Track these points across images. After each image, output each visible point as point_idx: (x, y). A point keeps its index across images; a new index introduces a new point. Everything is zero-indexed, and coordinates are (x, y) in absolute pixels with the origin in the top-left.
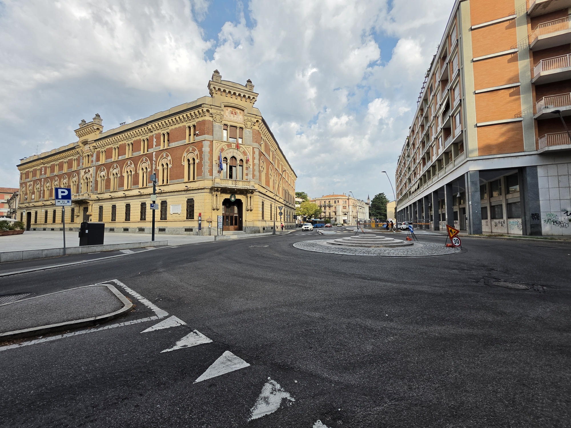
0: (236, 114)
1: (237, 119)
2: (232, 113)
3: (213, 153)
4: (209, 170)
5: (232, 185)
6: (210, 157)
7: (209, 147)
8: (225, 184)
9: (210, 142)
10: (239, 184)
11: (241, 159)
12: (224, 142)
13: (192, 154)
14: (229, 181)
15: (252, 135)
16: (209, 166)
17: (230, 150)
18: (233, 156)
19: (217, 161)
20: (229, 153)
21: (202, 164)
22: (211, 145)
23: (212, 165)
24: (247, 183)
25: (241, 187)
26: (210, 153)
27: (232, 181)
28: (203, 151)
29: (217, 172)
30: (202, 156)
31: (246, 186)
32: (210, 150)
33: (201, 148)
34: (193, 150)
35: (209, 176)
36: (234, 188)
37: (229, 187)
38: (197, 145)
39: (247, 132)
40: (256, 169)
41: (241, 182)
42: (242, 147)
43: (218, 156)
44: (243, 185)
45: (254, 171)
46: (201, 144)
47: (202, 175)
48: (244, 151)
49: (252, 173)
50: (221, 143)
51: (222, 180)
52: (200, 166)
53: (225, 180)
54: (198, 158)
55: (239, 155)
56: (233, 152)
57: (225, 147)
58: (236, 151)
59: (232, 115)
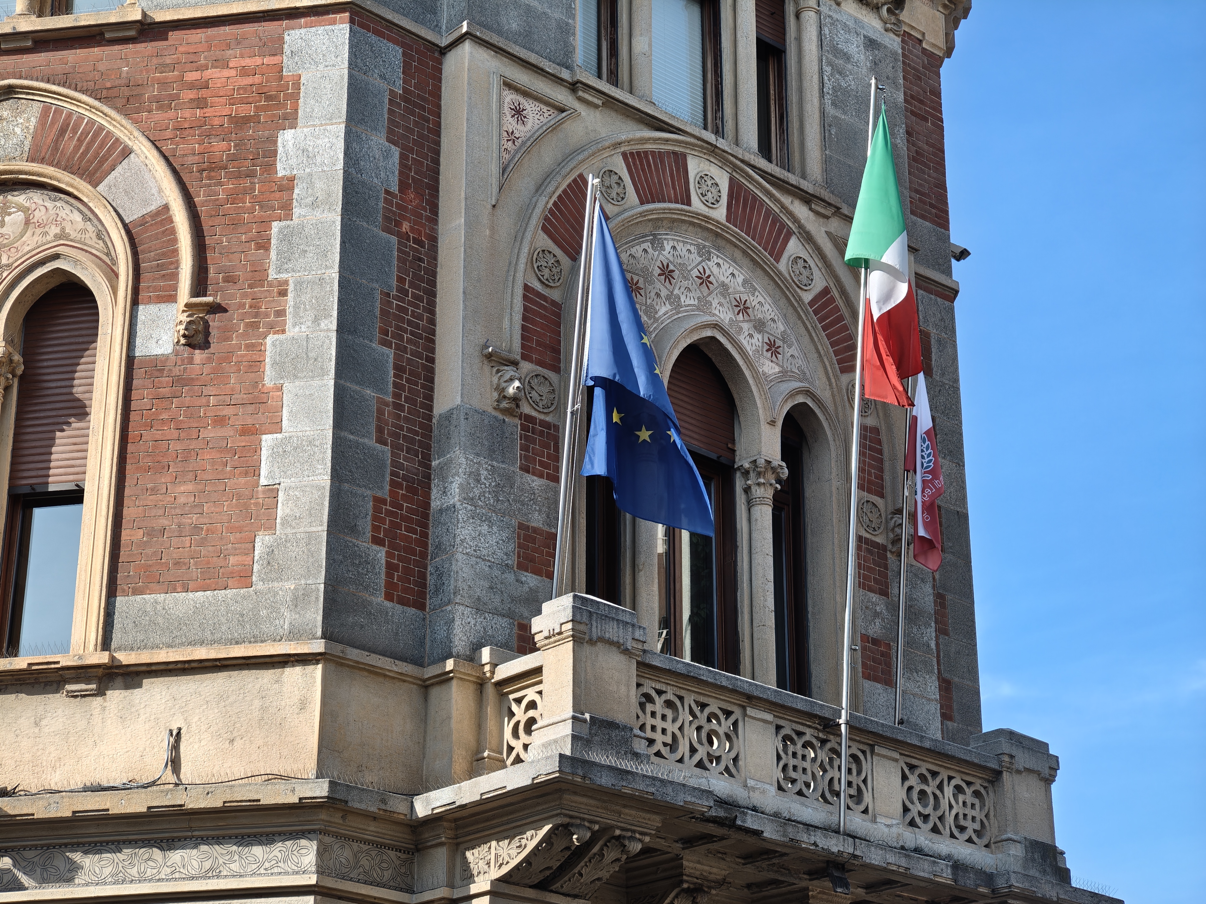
3: (434, 240)
4: (383, 501)
5: (780, 788)
6: (401, 280)
7: (390, 131)
8: (697, 758)
9: (404, 54)
10: (867, 798)
11: (800, 399)
12: (596, 106)
13: (18, 217)
14: (740, 724)
15: (901, 97)
16: (380, 430)
17: (668, 247)
18: (713, 339)
19: (515, 364)
20: (658, 285)
21: (269, 378)
22: (415, 105)
23: (422, 425)
24: (954, 782)
25: (903, 848)
26: (398, 224)
27: (778, 728)
28: (292, 179)
29: (511, 546)
30: (264, 245)
31: (952, 836)
32: (403, 186)
33: (241, 122)
34: (69, 144)
35: (379, 599)
36: (835, 849)
37: (770, 832)
38: (163, 84)
39: (847, 41)
40: (949, 597)
41: (896, 755)
42: (808, 238)
43: (519, 292)
44: (912, 823)
45: (942, 631)
46: (244, 72)
47: (256, 567)
48: (826, 291)
49: (933, 645)
50: (562, 111)
51: (649, 687)
52: (220, 421)
53: (690, 699)
54: (175, 276)
55: (773, 348)
56: (705, 280)
57: (615, 178)
58: (740, 279)
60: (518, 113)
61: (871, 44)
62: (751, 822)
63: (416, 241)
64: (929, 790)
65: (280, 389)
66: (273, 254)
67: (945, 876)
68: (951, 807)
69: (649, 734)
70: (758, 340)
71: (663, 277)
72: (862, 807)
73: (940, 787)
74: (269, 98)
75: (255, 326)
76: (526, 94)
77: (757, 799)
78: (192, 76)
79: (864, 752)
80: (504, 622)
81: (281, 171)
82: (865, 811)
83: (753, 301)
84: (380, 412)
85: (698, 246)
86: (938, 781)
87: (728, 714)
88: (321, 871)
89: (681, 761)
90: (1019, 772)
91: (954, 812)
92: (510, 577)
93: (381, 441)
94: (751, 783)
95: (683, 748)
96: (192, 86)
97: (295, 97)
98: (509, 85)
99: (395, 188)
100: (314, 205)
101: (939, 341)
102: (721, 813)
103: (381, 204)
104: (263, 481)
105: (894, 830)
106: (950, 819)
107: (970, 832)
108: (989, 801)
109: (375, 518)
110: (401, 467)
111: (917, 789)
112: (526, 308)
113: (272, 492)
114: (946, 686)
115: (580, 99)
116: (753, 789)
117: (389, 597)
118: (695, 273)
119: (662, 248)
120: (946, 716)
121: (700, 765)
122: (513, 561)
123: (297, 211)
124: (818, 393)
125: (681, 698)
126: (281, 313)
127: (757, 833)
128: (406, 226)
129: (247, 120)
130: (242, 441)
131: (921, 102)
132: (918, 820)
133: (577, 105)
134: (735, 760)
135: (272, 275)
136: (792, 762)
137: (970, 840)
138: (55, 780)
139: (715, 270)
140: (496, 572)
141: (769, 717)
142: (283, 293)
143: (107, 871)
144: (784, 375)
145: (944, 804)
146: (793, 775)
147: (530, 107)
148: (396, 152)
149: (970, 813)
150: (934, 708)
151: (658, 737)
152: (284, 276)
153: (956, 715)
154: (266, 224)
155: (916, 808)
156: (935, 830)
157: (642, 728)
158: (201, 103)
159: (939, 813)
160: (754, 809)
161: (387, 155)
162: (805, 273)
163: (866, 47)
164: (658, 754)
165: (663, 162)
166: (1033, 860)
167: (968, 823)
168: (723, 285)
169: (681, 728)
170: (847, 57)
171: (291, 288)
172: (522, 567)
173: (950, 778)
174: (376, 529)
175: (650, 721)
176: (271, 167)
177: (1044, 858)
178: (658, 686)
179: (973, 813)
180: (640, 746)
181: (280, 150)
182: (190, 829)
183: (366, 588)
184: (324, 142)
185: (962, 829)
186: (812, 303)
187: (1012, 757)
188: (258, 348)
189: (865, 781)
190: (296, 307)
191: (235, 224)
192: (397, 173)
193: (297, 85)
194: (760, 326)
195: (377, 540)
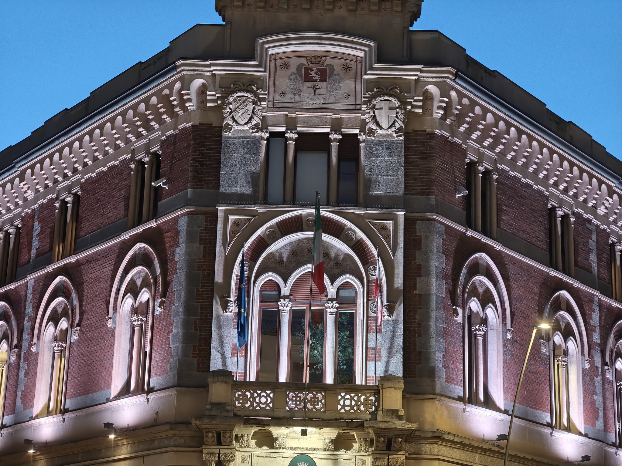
0: (323, 80)
1: (332, 100)
2: (308, 78)
4: (196, 346)
6: (203, 283)
7: (200, 241)
9: (205, 217)
12: (265, 212)
16: (195, 327)
20: (291, 258)
21: (172, 318)
22: (209, 231)
26: (202, 267)
28: (177, 262)
29: (230, 351)
32: (204, 256)
35: (195, 372)
39: (378, 149)
41: (335, 392)
47: (168, 369)
48: (361, 239)
49: (401, 344)
50: (253, 218)
52: (165, 330)
55: (339, 264)
56: (310, 251)
57: (272, 232)
59: (309, 84)
60: (236, 224)
61: (389, 147)
63: (208, 270)
65: (173, 321)
66: (174, 283)
71: (293, 255)
74: (175, 239)
77: (277, 414)
81: (176, 259)
83: (331, 251)
84: (196, 322)
90: (385, 389)
93: (196, 329)
97: (179, 238)
99: (201, 257)
100: (180, 269)
103: (197, 264)
104: (170, 346)
108: (377, 399)
109: (194, 351)
110: (202, 335)
113: (171, 349)
114: (419, 353)
115: (259, 212)
116: (276, 411)
117: (198, 371)
118: (306, 250)
119: (293, 246)
120: (418, 363)
122: (230, 355)
123: (177, 271)
126: (174, 300)
128: (205, 267)
130: (168, 335)
135: (174, 289)
141: (284, 390)
142: (175, 294)
144: (343, 272)
147: (241, 221)
148: (202, 247)
154: (173, 275)
161: (199, 249)
162: (351, 237)
163: (386, 149)
165: (292, 220)
166: (387, 415)
170: (378, 156)
172: (232, 356)
174: (194, 354)
176: (174, 259)
177: (392, 413)
178: (244, 389)
181: (176, 254)
183: (191, 370)
184: (182, 250)
186: (354, 246)
187: (383, 385)
188: (171, 310)
190: (176, 298)
192: (202, 253)
193: (179, 235)
194: (333, 259)
195: (193, 357)
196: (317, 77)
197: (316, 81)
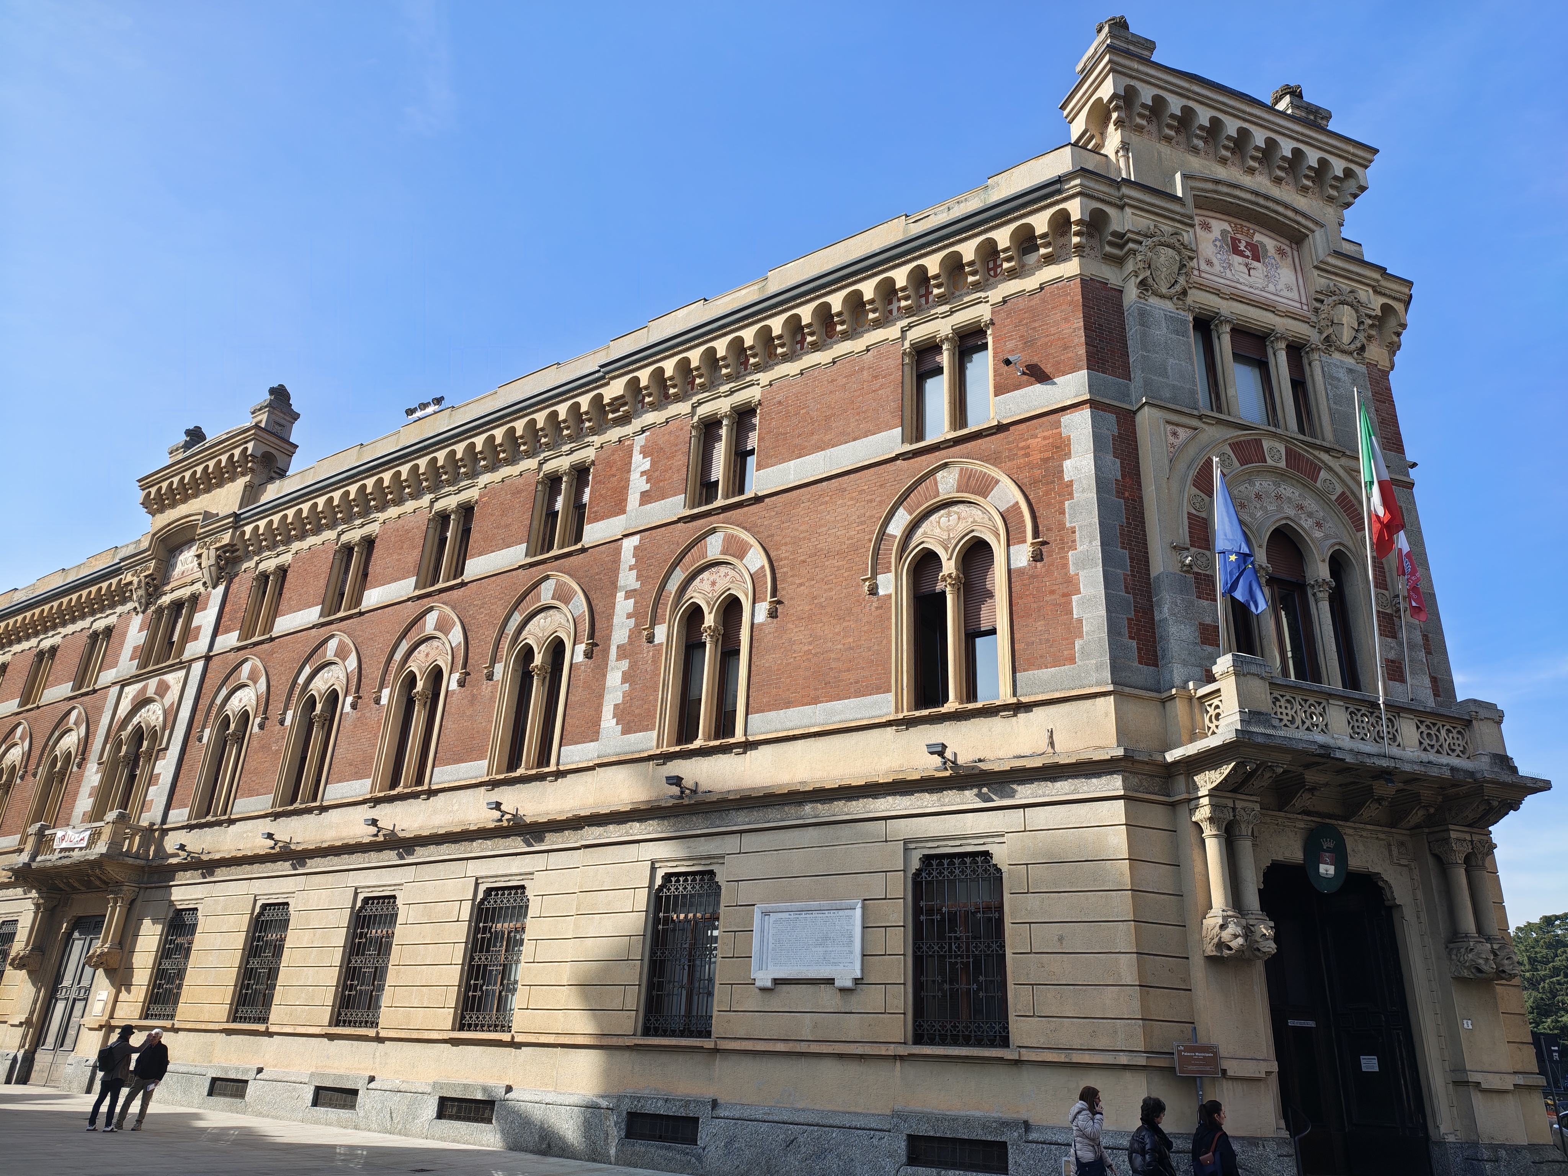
0: (1256, 258)
1: (1271, 288)
2: (1236, 251)
3: (1141, 498)
4: (1132, 619)
5: (1351, 737)
6: (1127, 518)
7: (1114, 453)
8: (1306, 726)
9: (1117, 417)
10: (1399, 739)
11: (1337, 547)
12: (1213, 425)
13: (956, 516)
14: (1327, 708)
15: (1370, 394)
16: (1126, 587)
17: (1257, 484)
18: (1287, 524)
19: (1188, 549)
20: (1255, 503)
21: (1072, 570)
22: (1125, 439)
23: (1146, 583)
24: (1445, 728)
25: (1421, 762)
26: (1123, 494)
27: (1347, 708)
28: (1072, 481)
29: (1197, 634)
30: (1063, 513)
31: (1448, 754)
32: (1123, 476)
33: (1045, 460)
34: (973, 482)
35: (1136, 664)
36: (1385, 765)
37: (1349, 759)
38: (1010, 450)
39: (1338, 372)
40: (1430, 635)
41: (1412, 717)
42: (1330, 469)
43: (1186, 516)
44: (1425, 750)
45: (1428, 652)
46: (1045, 438)
47: (1077, 655)
48: (1343, 493)
49: (1424, 660)
50: (1196, 429)
51: (1276, 694)
52: (1052, 592)
53: (1298, 698)
54: (1025, 532)
55: (1318, 524)
56: (1279, 497)
57: (1226, 456)
58: (1297, 494)
59: (1238, 259)
60: (1175, 434)
61: (1350, 371)
62: (1338, 755)
63: (1133, 500)
64: (1432, 733)
65: (1078, 575)
66: (1067, 515)
67: (1447, 774)
68: (1446, 740)
69: (1279, 716)
70: (1310, 522)
71: (1257, 499)
72: (1397, 744)
73: (1438, 730)
74: (1057, 448)
75: (1063, 548)
76: (1177, 425)
77: (1340, 743)
78: (1022, 444)
79: (1394, 717)
80: (1198, 669)
81: (1067, 478)
82: (1399, 745)
83: (1305, 503)
84: (1125, 579)
85: (1273, 481)
86: (1437, 727)
87: (1319, 704)
88: (1125, 789)
89: (1298, 728)
90: (1481, 720)
91: (1447, 743)
92: (1199, 648)
93: (1127, 592)
94: (1336, 736)
95: (1298, 722)
96: (1022, 448)
97: (1069, 445)
98: (1168, 422)
99: (1120, 478)
100: (1083, 491)
101: (1407, 509)
102: (1323, 752)
103: (1114, 486)
104: (1075, 616)
105: (1416, 753)
106: (1446, 746)
107: (1458, 752)
108: (1467, 735)
109: (1129, 628)
110: (1138, 603)
111: (1426, 732)
112: (1189, 523)
113: (1080, 621)
114: (1434, 680)
115: (1204, 423)
116: (1338, 739)
117: (1140, 663)
118: (1273, 494)
119: (1255, 485)
120: (1436, 695)
121: (1308, 729)
122: (1198, 640)
123: (1075, 495)
124: (1346, 543)
125: (1294, 698)
126: (1074, 541)
127: (1343, 760)
128: (1127, 494)
129: (1049, 458)
130: (1063, 600)
131: (1381, 394)
132: (1429, 748)
133: (1203, 426)
134: (1326, 725)
135: (1068, 525)
136: (1356, 724)
137: (1458, 756)
138: (1001, 754)
139: (1283, 491)
140: (1191, 647)
141: (1341, 703)
142: (1074, 532)
143: (1029, 792)
144: (1327, 537)
145: (1442, 739)
146: (1358, 730)
147: (1180, 431)
148: (1118, 461)
149: (1457, 742)
150: (1429, 692)
151: (1284, 717)
152: (1073, 525)
153: (1441, 694)
154: (1062, 503)
155: (1426, 742)
156: (1438, 752)
157: (1276, 713)
158: (1027, 455)
159: (1440, 743)
160: (1339, 748)
161: (1114, 464)
162: (1330, 486)
163: (1348, 373)
164: (1285, 725)
165: (1249, 445)
166: (1496, 763)
167: (1456, 747)
168: (1289, 498)
169: (1296, 712)
170: (1339, 380)
171: (1077, 529)
172: (1203, 643)
173: (1443, 726)
174: (1130, 632)
175: (1279, 710)
176: (1061, 478)
177: (1501, 762)
178: (1281, 693)
179: (1459, 742)
180: (1276, 722)
181: (1065, 469)
182: (1063, 772)
183: (1129, 659)
184: (1084, 463)
185: (1453, 751)
186: (1336, 500)
187: (1477, 712)
188: (1065, 558)
189: (1397, 731)
190: (1080, 537)
191: (1049, 505)
192: (1119, 471)
193: (1069, 440)
194: (1310, 515)
195: (1131, 638)
196: (1248, 253)
197: (1248, 257)
